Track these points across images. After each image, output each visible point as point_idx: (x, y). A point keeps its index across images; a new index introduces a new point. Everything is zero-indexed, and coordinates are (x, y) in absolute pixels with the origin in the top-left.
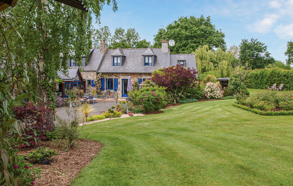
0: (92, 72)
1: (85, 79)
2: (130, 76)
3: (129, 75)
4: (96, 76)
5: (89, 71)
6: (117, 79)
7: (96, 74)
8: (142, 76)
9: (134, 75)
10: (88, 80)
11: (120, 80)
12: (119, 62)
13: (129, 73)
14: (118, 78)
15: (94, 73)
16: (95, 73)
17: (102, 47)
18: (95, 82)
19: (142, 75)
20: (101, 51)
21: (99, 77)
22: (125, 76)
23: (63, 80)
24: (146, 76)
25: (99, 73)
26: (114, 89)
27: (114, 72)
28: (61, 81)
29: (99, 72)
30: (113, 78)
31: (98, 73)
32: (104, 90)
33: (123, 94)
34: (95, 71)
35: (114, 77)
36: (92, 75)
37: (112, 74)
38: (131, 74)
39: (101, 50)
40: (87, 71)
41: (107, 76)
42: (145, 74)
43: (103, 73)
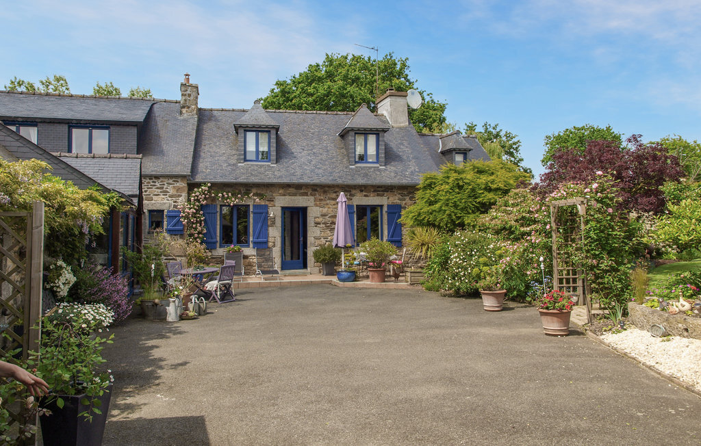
0: (171, 181)
2: (311, 195)
3: (306, 194)
4: (184, 194)
5: (157, 177)
6: (266, 207)
7: (186, 189)
8: (354, 195)
9: (325, 192)
10: (153, 211)
11: (275, 212)
12: (264, 148)
13: (307, 186)
14: (267, 203)
15: (177, 184)
16: (182, 184)
17: (189, 95)
19: (353, 192)
20: (184, 111)
21: (198, 201)
22: (295, 195)
24: (365, 196)
25: (199, 185)
26: (254, 243)
29: (198, 179)
30: (251, 203)
31: (192, 186)
32: (215, 248)
33: (288, 259)
34: (183, 177)
35: (252, 201)
36: (171, 191)
37: (247, 188)
38: (316, 190)
39: (183, 107)
41: (230, 194)
42: (362, 191)
43: (212, 186)
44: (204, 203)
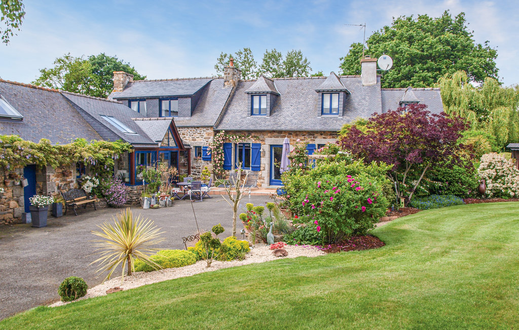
0: (205, 129)
1: (189, 143)
2: (288, 137)
3: (285, 136)
4: (212, 137)
5: (198, 127)
6: (260, 145)
7: (213, 134)
8: (316, 138)
9: (297, 135)
10: (196, 147)
11: (265, 148)
12: (264, 106)
13: (285, 132)
14: (261, 142)
15: (208, 131)
16: (211, 131)
17: (229, 74)
18: (211, 151)
19: (316, 135)
20: (226, 84)
21: (218, 141)
22: (277, 137)
23: (132, 144)
24: (324, 138)
25: (218, 132)
26: (252, 167)
27: (252, 128)
28: (125, 148)
29: (220, 128)
30: (251, 143)
31: (216, 132)
32: (231, 169)
33: (273, 178)
34: (211, 127)
35: (251, 141)
36: (205, 136)
37: (249, 132)
38: (290, 134)
39: (225, 81)
40: (195, 127)
41: (238, 137)
42: (321, 134)
43: (227, 132)
44: (221, 142)
